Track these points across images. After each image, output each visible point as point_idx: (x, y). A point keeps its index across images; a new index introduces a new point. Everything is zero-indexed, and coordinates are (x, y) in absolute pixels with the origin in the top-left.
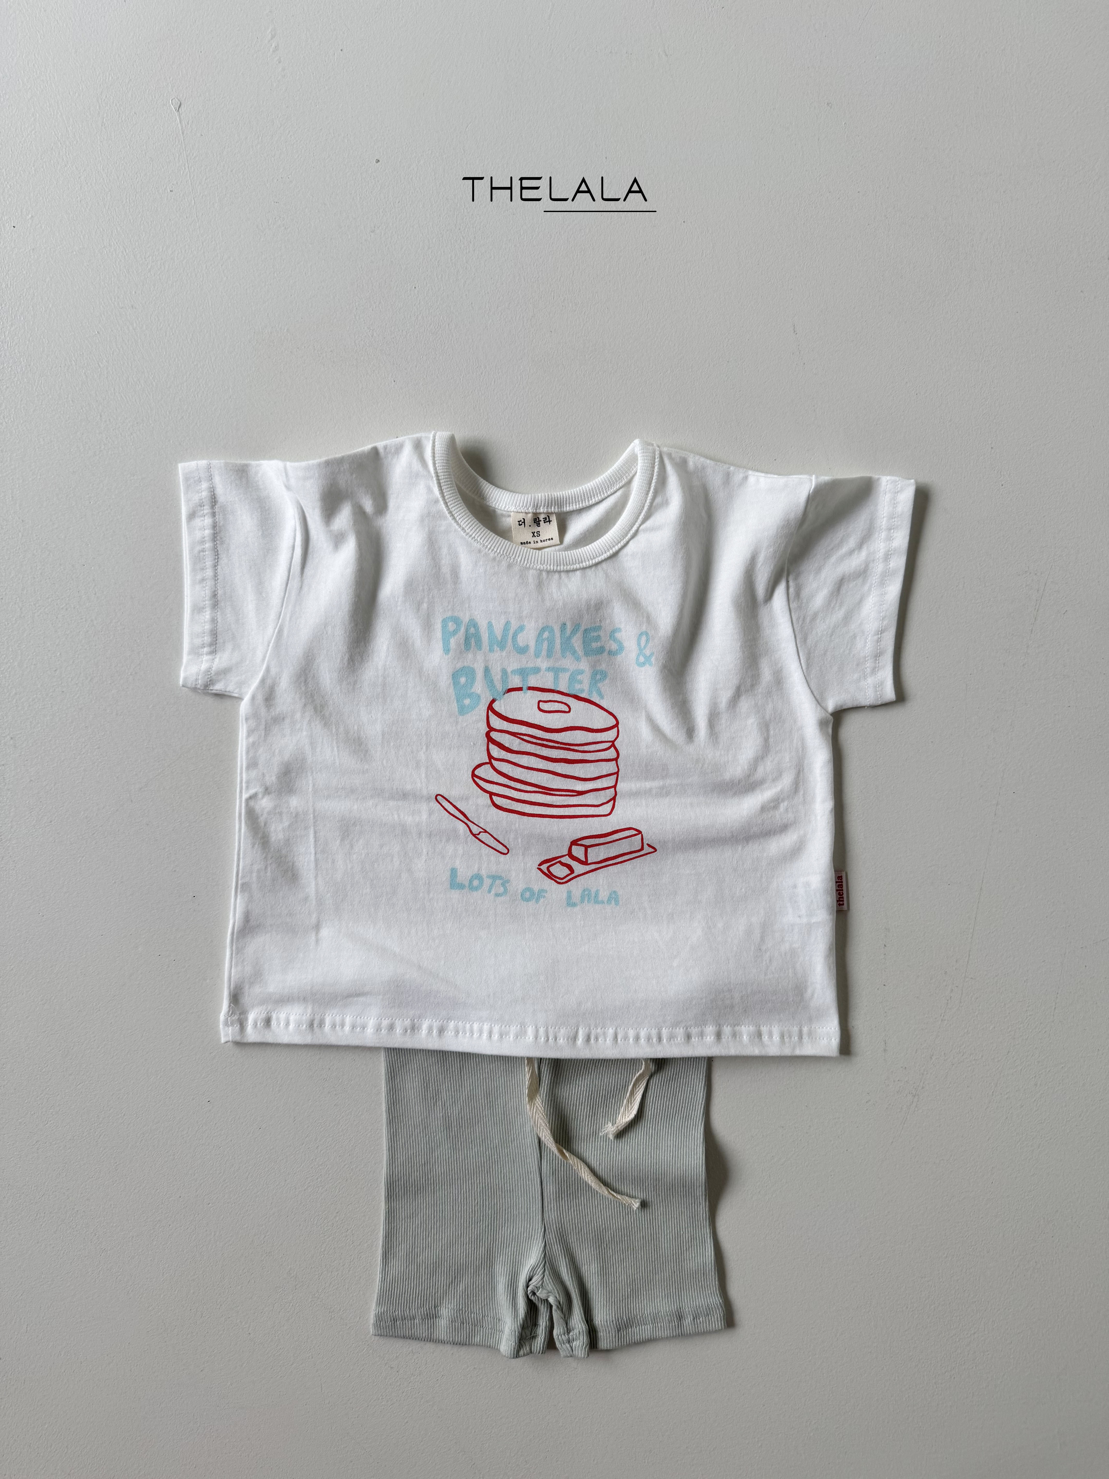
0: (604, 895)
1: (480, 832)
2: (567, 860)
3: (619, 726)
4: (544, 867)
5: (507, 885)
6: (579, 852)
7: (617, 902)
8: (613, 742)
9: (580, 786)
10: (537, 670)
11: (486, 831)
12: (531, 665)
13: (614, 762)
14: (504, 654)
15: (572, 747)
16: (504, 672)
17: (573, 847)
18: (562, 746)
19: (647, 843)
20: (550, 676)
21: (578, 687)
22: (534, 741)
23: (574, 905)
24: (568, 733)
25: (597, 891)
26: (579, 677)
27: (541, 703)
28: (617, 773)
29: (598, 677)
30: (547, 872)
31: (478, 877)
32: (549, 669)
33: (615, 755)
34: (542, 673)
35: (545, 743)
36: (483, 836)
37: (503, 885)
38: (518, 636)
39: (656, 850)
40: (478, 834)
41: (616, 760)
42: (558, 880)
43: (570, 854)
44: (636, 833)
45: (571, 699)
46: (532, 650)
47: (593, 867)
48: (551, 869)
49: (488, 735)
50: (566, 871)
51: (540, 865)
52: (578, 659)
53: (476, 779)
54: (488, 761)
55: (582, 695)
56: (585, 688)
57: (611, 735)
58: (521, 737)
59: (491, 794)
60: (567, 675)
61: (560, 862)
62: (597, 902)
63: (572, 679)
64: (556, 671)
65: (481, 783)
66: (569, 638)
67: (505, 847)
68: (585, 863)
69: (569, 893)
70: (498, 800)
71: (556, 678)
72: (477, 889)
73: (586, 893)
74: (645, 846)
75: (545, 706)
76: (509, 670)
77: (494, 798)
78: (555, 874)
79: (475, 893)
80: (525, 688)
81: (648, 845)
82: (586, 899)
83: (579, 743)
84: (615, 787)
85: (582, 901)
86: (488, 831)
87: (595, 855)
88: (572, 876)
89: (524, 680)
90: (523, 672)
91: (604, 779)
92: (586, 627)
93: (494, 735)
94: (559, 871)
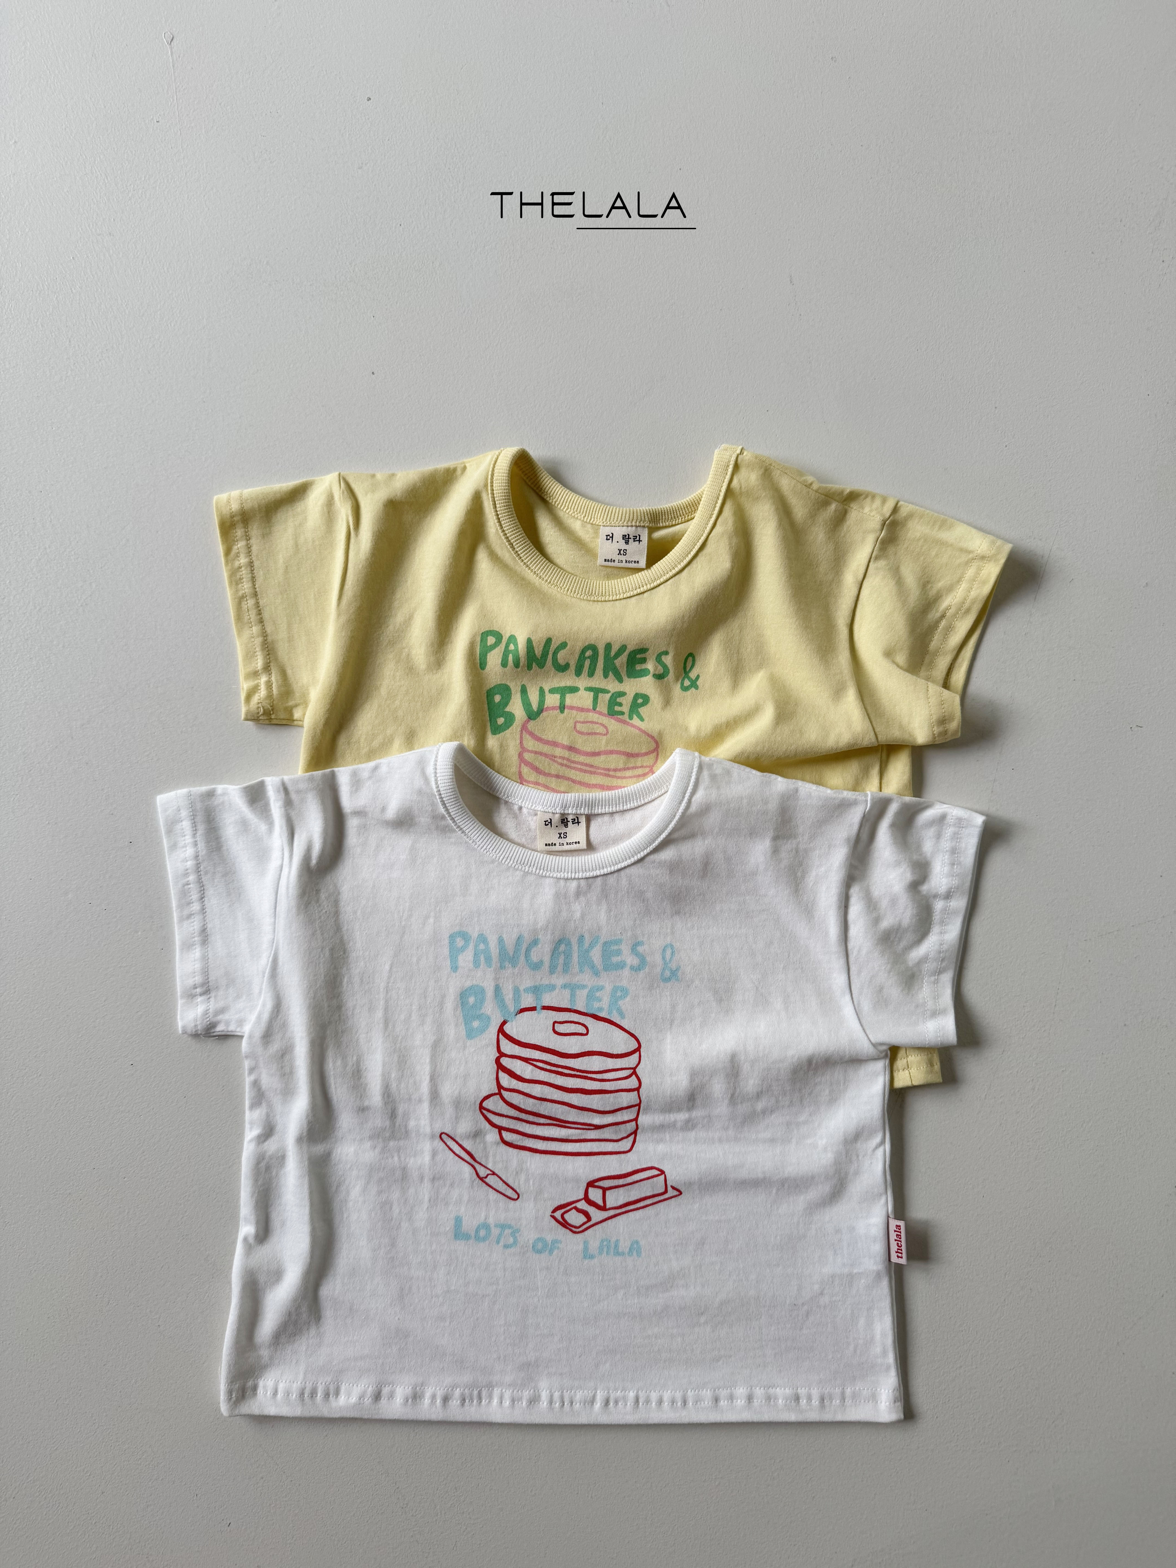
0: (624, 1246)
1: (488, 1175)
2: (582, 1205)
3: (641, 1050)
4: (558, 1214)
5: (517, 1235)
6: (595, 1195)
7: (639, 1254)
8: (634, 1069)
9: (597, 1120)
10: (552, 988)
11: (494, 1174)
12: (546, 982)
13: (636, 1093)
14: (516, 970)
15: (589, 1075)
16: (516, 990)
17: (590, 1189)
18: (578, 1073)
19: (671, 1184)
20: (567, 993)
21: (596, 1005)
22: (548, 1067)
23: (592, 1257)
24: (586, 1058)
25: (617, 1241)
26: (598, 994)
27: (556, 1025)
28: (639, 1105)
29: (619, 994)
30: (561, 1220)
31: (486, 1226)
32: (565, 986)
33: (636, 1085)
34: (557, 991)
35: (560, 1070)
36: (491, 1180)
37: (513, 1234)
38: (532, 951)
39: (681, 1193)
40: (486, 1177)
41: (637, 1089)
42: (573, 1229)
43: (586, 1198)
44: (659, 1173)
45: (589, 1018)
46: (547, 963)
47: (612, 1213)
48: (566, 1216)
49: (497, 1061)
50: (582, 1219)
51: (554, 1211)
52: (597, 974)
53: (484, 1112)
54: (497, 1091)
55: (602, 1014)
56: (604, 1006)
57: (632, 1061)
58: (535, 1063)
59: (500, 1129)
60: (585, 992)
61: (576, 1208)
62: (617, 1253)
63: (590, 997)
64: (573, 988)
65: (489, 1116)
66: (587, 951)
67: (516, 1191)
68: (603, 1208)
69: (586, 1243)
70: (507, 1136)
71: (573, 995)
72: (484, 1239)
73: (605, 1243)
74: (669, 1189)
75: (560, 1028)
76: (522, 988)
77: (504, 1133)
78: (569, 1221)
79: (482, 1244)
80: (539, 1008)
81: (673, 1188)
82: (605, 1250)
83: (597, 1070)
84: (636, 1119)
85: (601, 1253)
86: (496, 1172)
87: (615, 1198)
88: (589, 1223)
89: (538, 999)
90: (536, 990)
91: (625, 1111)
92: (605, 940)
93: (505, 1061)
94: (575, 1218)
